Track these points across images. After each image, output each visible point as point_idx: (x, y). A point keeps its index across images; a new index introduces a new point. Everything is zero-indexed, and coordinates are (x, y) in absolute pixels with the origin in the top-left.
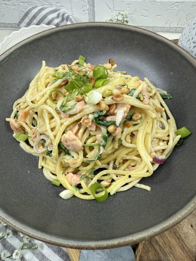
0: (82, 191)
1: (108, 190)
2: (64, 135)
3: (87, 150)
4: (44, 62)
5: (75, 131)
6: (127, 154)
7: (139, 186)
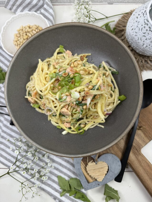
0: (72, 130)
1: (84, 129)
2: (62, 110)
3: (73, 115)
5: (67, 108)
6: (93, 113)
7: (98, 125)
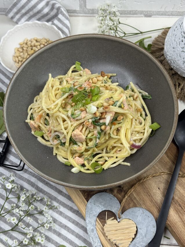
0: (86, 168)
1: (103, 167)
2: (74, 132)
3: (88, 141)
4: (50, 75)
5: (80, 129)
6: (114, 143)
7: (123, 163)
